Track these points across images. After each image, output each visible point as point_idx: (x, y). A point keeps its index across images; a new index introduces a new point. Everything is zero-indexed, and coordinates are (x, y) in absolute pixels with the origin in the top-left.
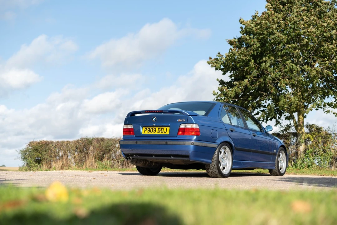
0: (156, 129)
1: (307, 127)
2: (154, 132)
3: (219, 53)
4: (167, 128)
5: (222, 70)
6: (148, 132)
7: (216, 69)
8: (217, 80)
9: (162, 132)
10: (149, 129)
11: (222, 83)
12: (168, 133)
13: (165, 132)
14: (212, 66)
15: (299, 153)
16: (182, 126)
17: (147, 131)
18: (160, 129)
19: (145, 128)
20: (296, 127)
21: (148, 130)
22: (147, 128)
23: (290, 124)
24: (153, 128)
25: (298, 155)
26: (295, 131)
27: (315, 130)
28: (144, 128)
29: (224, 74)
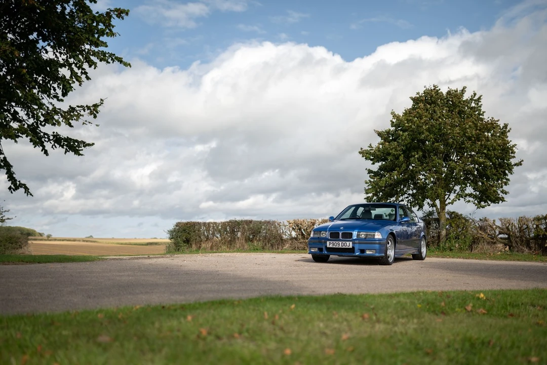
1: (448, 214)
3: (370, 145)
5: (371, 160)
7: (366, 159)
8: (366, 169)
11: (370, 172)
14: (363, 156)
15: (441, 237)
20: (439, 213)
23: (433, 211)
25: (441, 238)
26: (437, 217)
27: (455, 216)
29: (373, 164)
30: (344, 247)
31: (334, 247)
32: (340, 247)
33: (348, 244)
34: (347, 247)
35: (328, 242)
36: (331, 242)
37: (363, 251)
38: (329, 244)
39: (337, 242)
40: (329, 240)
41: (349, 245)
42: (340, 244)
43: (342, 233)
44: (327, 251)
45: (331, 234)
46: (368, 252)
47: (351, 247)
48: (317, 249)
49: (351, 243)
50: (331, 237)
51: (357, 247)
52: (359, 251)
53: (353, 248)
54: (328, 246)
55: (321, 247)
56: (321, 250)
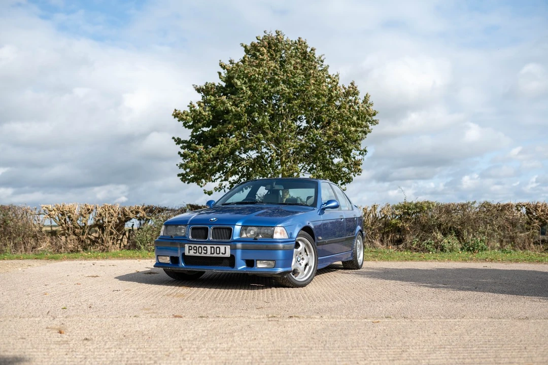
30: (215, 255)
31: (198, 254)
32: (209, 254)
33: (222, 250)
34: (221, 255)
35: (187, 246)
36: (193, 246)
37: (250, 263)
38: (189, 251)
39: (203, 246)
40: (190, 242)
41: (225, 251)
42: (208, 251)
43: (214, 229)
44: (186, 263)
45: (193, 229)
46: (260, 265)
47: (228, 255)
48: (168, 258)
49: (228, 248)
50: (192, 237)
51: (239, 255)
52: (244, 262)
53: (232, 257)
54: (187, 253)
55: (175, 255)
56: (175, 260)
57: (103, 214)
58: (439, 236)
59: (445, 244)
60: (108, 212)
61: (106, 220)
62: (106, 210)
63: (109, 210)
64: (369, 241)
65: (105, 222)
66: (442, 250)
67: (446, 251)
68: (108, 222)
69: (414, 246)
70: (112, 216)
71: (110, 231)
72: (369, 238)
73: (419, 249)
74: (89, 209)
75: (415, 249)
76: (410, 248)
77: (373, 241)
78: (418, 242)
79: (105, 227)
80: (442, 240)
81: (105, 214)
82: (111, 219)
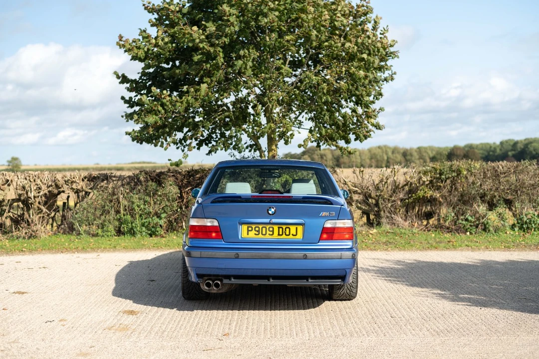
0: (273, 228)
2: (269, 234)
4: (297, 228)
6: (255, 234)
9: (289, 235)
10: (257, 229)
12: (300, 236)
13: (295, 234)
16: (329, 224)
17: (254, 232)
18: (283, 229)
19: (248, 227)
21: (255, 230)
22: (254, 227)
24: (268, 227)
28: (245, 227)
57: (27, 186)
58: (482, 209)
59: (489, 221)
60: (34, 183)
61: (31, 195)
62: (31, 181)
63: (35, 181)
64: (388, 217)
65: (30, 198)
66: (485, 229)
67: (489, 231)
68: (35, 197)
69: (447, 224)
70: (40, 189)
71: (38, 207)
72: (386, 212)
73: (453, 227)
74: (8, 181)
75: (448, 228)
76: (441, 227)
77: (393, 216)
78: (453, 217)
79: (31, 204)
80: (485, 216)
81: (30, 187)
82: (39, 193)
